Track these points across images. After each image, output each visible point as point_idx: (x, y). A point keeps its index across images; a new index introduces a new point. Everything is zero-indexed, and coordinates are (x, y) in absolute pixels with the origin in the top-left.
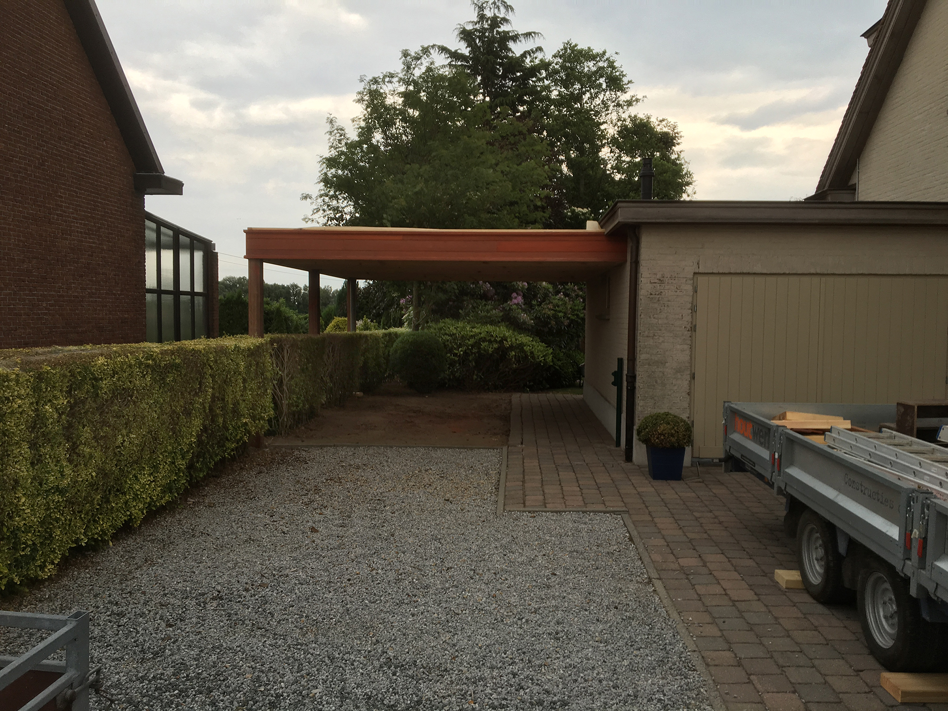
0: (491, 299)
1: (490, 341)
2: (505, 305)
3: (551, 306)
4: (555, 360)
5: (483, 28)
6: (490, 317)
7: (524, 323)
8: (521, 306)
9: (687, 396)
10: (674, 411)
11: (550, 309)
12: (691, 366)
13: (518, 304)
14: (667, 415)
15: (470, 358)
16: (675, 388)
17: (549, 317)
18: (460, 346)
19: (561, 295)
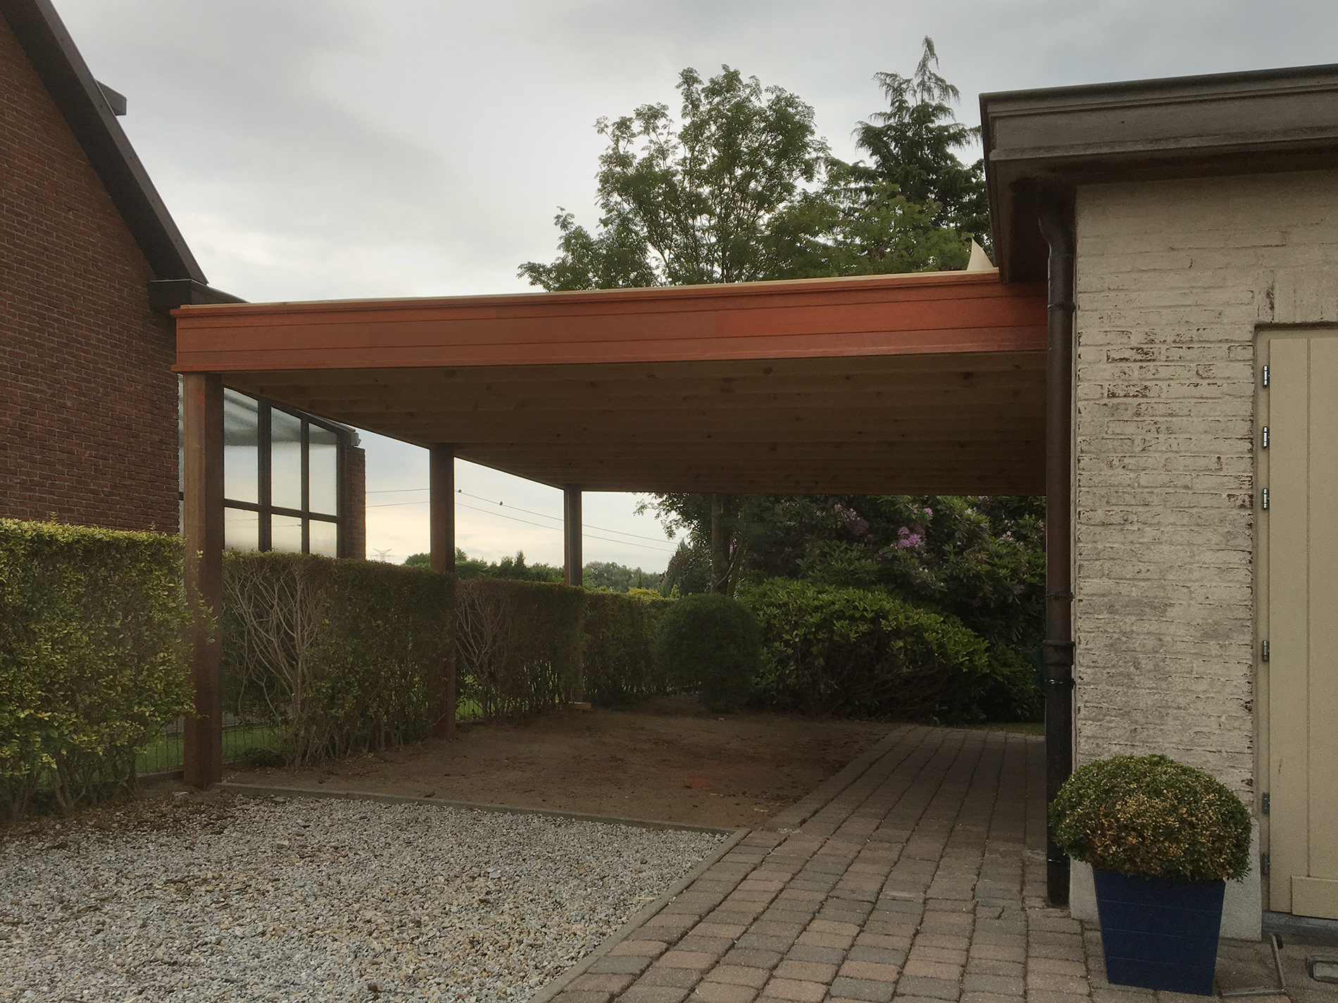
0: (859, 539)
1: (852, 619)
2: (886, 549)
3: (983, 556)
4: (993, 662)
5: (903, 124)
6: (854, 573)
7: (925, 585)
8: (919, 553)
9: (1243, 713)
10: (1201, 759)
11: (980, 562)
12: (1255, 620)
13: (911, 550)
14: (1157, 764)
15: (814, 650)
16: (1203, 685)
17: (977, 576)
18: (796, 626)
19: (1008, 537)
